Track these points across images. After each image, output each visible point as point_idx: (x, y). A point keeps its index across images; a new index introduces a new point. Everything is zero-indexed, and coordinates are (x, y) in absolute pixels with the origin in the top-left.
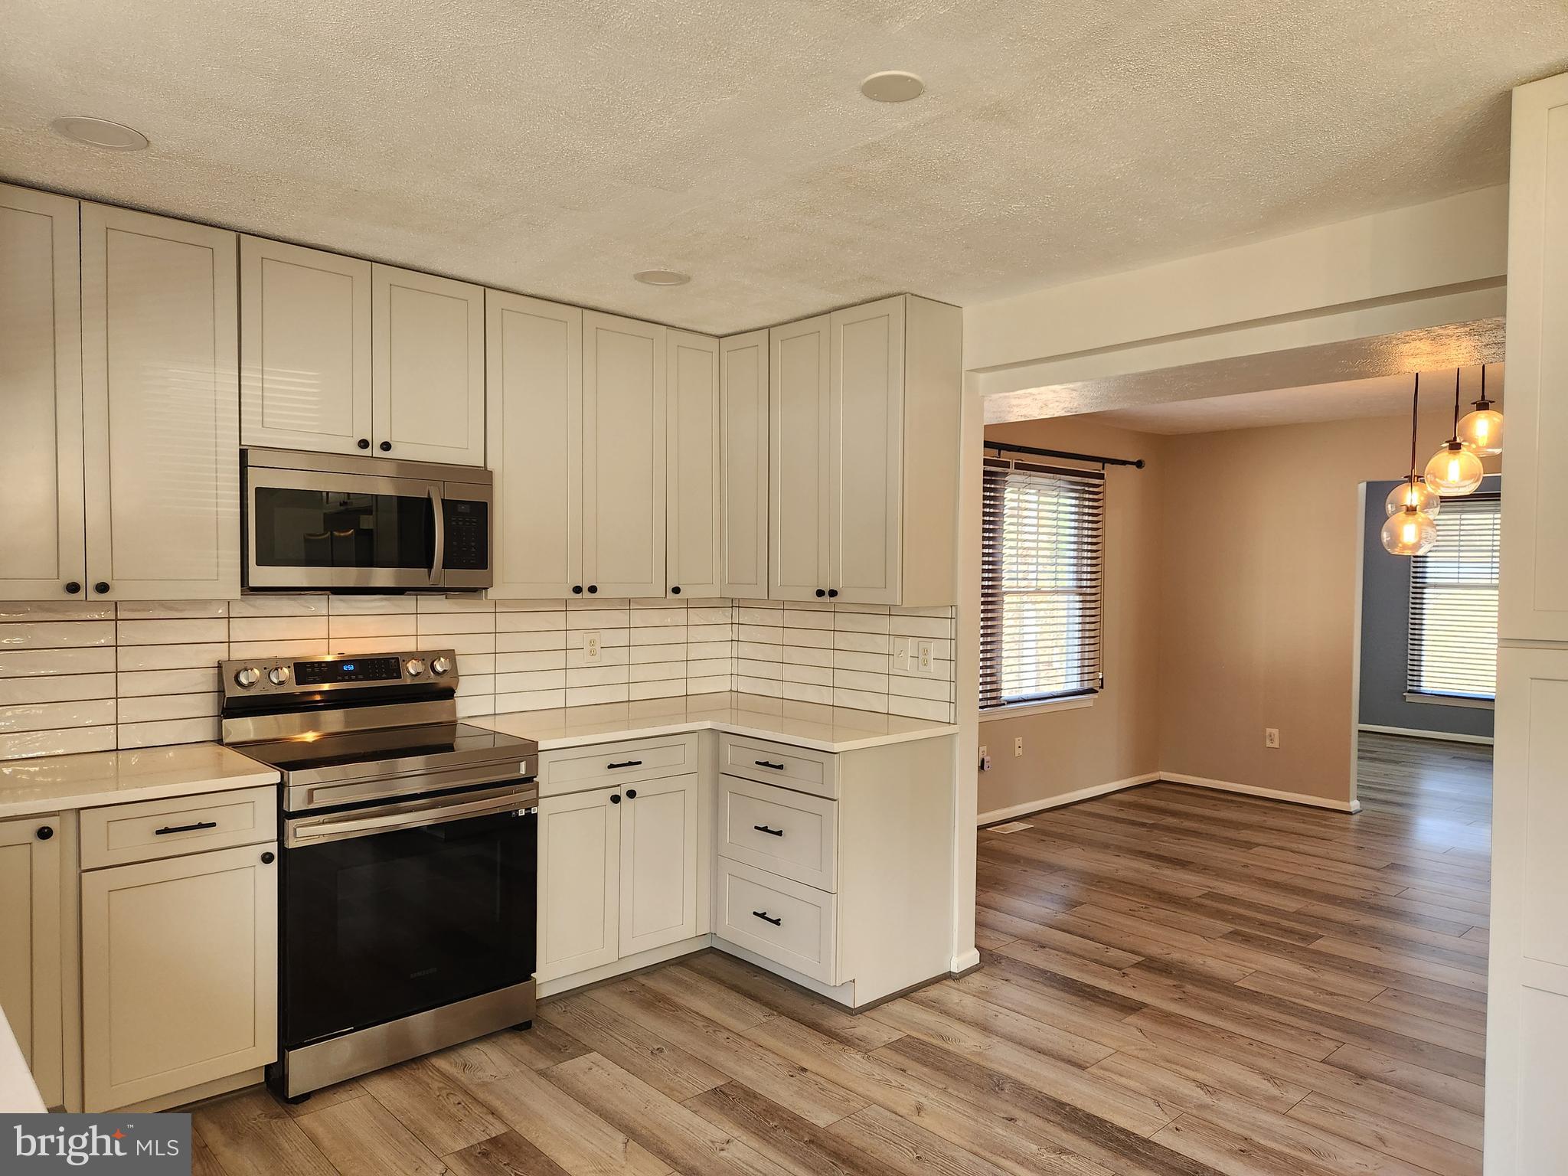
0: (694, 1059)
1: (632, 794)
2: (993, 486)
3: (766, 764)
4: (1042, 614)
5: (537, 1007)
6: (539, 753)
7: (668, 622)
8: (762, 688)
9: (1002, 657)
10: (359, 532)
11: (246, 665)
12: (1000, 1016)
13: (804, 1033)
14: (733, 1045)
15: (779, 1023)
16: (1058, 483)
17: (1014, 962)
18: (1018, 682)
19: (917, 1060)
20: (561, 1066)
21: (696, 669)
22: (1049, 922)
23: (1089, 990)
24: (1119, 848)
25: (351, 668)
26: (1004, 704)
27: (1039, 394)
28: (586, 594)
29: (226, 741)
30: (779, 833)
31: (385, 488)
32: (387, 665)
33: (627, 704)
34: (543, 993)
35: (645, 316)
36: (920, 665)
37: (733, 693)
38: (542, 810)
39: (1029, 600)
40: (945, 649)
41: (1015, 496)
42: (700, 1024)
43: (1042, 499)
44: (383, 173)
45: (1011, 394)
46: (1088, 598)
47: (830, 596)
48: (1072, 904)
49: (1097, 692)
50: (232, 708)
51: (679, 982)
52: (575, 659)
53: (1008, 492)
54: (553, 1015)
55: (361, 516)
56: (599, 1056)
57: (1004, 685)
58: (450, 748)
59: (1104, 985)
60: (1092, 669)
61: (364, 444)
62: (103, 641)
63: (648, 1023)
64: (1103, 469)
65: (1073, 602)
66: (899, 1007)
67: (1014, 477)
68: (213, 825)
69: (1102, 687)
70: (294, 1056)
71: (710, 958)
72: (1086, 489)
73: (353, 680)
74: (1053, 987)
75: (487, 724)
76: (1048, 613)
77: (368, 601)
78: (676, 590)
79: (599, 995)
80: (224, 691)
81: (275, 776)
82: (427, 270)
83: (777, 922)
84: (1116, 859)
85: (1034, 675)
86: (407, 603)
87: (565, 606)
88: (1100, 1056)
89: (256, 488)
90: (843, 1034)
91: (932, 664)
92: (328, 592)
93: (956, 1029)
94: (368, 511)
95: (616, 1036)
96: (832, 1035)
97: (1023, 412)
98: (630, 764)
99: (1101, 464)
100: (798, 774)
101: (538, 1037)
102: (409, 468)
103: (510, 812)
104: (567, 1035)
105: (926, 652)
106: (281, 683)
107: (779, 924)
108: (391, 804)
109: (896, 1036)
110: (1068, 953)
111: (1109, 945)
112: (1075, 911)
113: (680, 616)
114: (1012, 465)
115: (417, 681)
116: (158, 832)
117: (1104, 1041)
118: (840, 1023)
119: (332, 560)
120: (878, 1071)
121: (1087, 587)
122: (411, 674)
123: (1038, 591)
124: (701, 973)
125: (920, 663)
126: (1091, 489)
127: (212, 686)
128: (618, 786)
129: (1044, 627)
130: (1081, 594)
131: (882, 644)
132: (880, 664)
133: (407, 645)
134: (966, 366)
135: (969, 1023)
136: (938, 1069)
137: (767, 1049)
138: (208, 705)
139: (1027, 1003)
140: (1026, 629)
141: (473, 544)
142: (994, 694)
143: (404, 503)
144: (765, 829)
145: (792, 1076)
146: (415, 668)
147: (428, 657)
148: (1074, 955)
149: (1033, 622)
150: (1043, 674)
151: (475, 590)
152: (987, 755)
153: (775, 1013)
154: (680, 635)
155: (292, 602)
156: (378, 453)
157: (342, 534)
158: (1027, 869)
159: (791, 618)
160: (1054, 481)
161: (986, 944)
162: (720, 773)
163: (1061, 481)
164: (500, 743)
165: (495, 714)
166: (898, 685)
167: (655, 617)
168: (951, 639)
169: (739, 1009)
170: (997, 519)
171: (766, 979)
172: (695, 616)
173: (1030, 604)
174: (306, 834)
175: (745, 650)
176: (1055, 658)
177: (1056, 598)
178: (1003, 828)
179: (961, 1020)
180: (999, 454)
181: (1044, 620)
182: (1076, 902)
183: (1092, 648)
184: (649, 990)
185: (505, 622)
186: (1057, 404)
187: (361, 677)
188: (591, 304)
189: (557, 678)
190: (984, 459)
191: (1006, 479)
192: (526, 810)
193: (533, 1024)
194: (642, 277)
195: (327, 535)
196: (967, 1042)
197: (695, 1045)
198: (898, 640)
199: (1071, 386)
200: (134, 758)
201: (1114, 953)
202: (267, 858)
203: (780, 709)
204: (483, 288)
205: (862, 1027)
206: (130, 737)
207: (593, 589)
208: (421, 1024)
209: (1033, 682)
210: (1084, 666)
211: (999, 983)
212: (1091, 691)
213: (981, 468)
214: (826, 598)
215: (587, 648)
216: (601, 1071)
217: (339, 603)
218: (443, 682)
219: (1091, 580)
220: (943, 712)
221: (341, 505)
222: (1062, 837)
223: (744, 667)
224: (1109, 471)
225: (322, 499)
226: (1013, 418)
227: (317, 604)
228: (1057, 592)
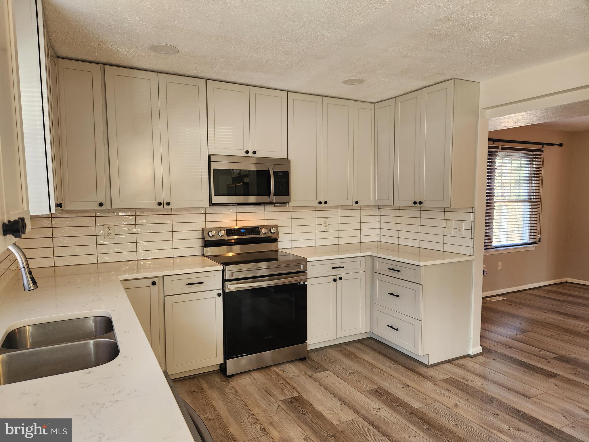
0: (365, 377)
1: (341, 279)
2: (491, 157)
3: (393, 269)
4: (510, 210)
5: (308, 353)
6: (307, 262)
7: (353, 214)
8: (390, 240)
9: (493, 229)
10: (244, 184)
11: (211, 229)
12: (491, 373)
13: (409, 373)
14: (380, 374)
15: (398, 368)
16: (521, 155)
17: (497, 353)
18: (498, 239)
19: (456, 387)
20: (316, 374)
21: (364, 232)
22: (514, 338)
23: (532, 366)
24: (547, 309)
25: (244, 231)
26: (493, 248)
27: (514, 117)
28: (323, 204)
29: (205, 255)
30: (398, 296)
31: (253, 168)
32: (255, 230)
33: (338, 245)
34: (310, 348)
35: (346, 97)
36: (458, 232)
37: (378, 242)
38: (309, 283)
39: (504, 205)
40: (469, 225)
41: (501, 161)
42: (367, 365)
43: (513, 162)
44: (254, 52)
45: (502, 117)
46: (534, 204)
47: (419, 204)
48: (524, 331)
49: (537, 244)
50: (207, 244)
51: (359, 349)
52: (319, 228)
53: (498, 160)
54: (313, 356)
55: (244, 178)
56: (330, 372)
57: (493, 240)
58: (276, 259)
59: (539, 365)
60: (535, 234)
61: (247, 152)
62: (168, 221)
63: (348, 362)
64: (543, 148)
65: (527, 206)
66: (447, 366)
67: (500, 153)
68: (203, 283)
69: (540, 241)
70: (229, 361)
71: (371, 341)
72: (535, 157)
73: (245, 235)
74: (515, 364)
75: (289, 251)
76: (513, 210)
77: (248, 208)
78: (357, 203)
79: (329, 350)
80: (204, 238)
81: (221, 267)
82: (268, 87)
83: (397, 330)
84: (544, 314)
85: (506, 236)
86: (261, 208)
87: (315, 209)
88: (537, 393)
89: (214, 169)
90: (424, 374)
91: (463, 232)
92: (236, 205)
93: (471, 377)
94: (247, 176)
95: (336, 366)
96: (420, 374)
97: (507, 125)
98: (340, 267)
99: (542, 146)
100: (405, 274)
101: (309, 364)
102: (261, 160)
103: (298, 283)
104: (319, 364)
105: (460, 226)
106: (222, 236)
107: (398, 331)
108: (256, 278)
109: (446, 377)
110: (521, 351)
111: (541, 349)
112: (526, 334)
113: (358, 213)
114: (500, 148)
115: (265, 236)
116: (187, 285)
117: (539, 388)
118: (423, 370)
119: (236, 194)
120: (438, 390)
121: (533, 199)
122: (263, 233)
123: (510, 201)
124: (367, 346)
125: (458, 231)
126: (537, 157)
127: (201, 237)
128: (336, 275)
129: (511, 216)
130: (531, 202)
131: (441, 223)
132: (440, 231)
133: (262, 223)
134: (481, 107)
135: (477, 375)
136: (464, 391)
137: (394, 377)
138: (199, 243)
139: (503, 369)
140: (503, 217)
141: (284, 187)
142: (489, 244)
143: (259, 173)
144: (392, 294)
145: (404, 388)
146: (264, 231)
147: (269, 227)
148: (525, 352)
149: (506, 214)
150: (510, 236)
151: (284, 203)
152: (486, 269)
153: (397, 364)
154: (358, 220)
155: (224, 208)
156: (252, 155)
157: (239, 184)
158: (503, 316)
159: (402, 213)
160: (519, 154)
161: (485, 345)
162: (374, 272)
163: (523, 154)
164: (293, 258)
165: (291, 248)
166: (447, 240)
167: (348, 213)
168: (472, 221)
169: (382, 361)
170: (492, 171)
171: (392, 350)
172: (364, 212)
173: (505, 207)
174: (232, 287)
175: (384, 225)
176: (516, 229)
177: (519, 204)
178: (492, 299)
179: (474, 373)
180: (494, 143)
181: (511, 213)
182: (526, 330)
183: (535, 225)
184: (348, 351)
185: (295, 215)
186: (523, 121)
187: (247, 234)
188: (326, 94)
189: (313, 236)
190: (488, 146)
191: (497, 154)
192: (303, 282)
193: (307, 359)
194: (346, 82)
195: (233, 185)
196: (477, 383)
197: (365, 372)
198: (448, 222)
199: (529, 112)
200: (178, 260)
201: (543, 352)
202: (219, 295)
203: (397, 248)
204: (287, 92)
205: (432, 372)
206: (177, 253)
207: (326, 203)
208: (267, 355)
209: (505, 239)
210: (531, 233)
211: (491, 360)
212: (534, 243)
213: (487, 150)
214: (418, 205)
215: (323, 224)
216: (331, 378)
217: (240, 208)
218: (274, 236)
219: (535, 196)
220: (468, 251)
221: (238, 174)
222: (520, 304)
223: (383, 232)
224: (546, 148)
225: (231, 172)
226: (501, 128)
227: (233, 208)
228: (519, 201)
